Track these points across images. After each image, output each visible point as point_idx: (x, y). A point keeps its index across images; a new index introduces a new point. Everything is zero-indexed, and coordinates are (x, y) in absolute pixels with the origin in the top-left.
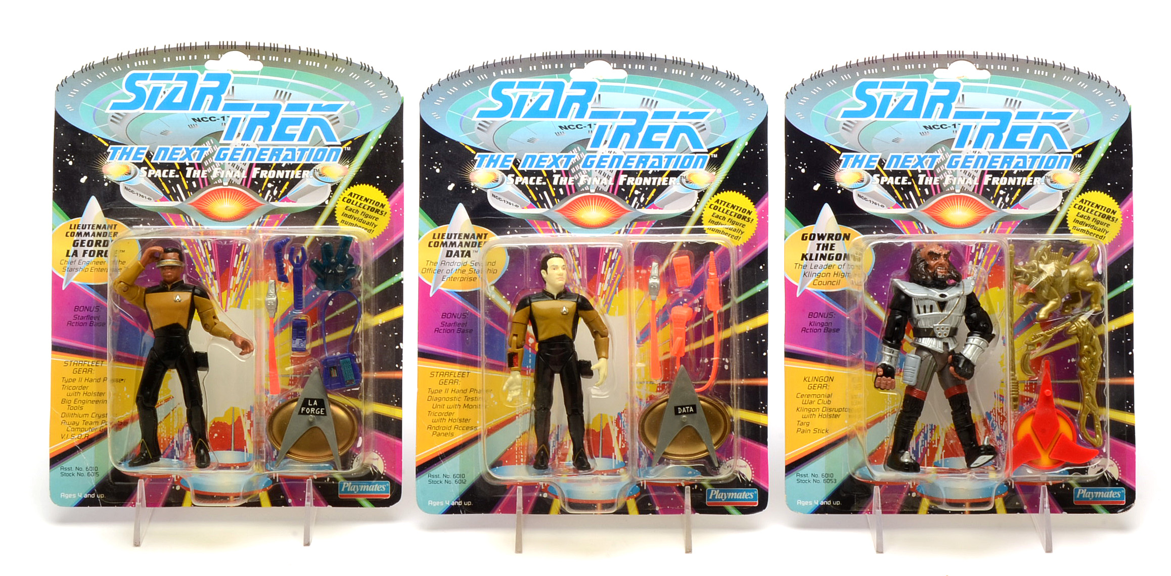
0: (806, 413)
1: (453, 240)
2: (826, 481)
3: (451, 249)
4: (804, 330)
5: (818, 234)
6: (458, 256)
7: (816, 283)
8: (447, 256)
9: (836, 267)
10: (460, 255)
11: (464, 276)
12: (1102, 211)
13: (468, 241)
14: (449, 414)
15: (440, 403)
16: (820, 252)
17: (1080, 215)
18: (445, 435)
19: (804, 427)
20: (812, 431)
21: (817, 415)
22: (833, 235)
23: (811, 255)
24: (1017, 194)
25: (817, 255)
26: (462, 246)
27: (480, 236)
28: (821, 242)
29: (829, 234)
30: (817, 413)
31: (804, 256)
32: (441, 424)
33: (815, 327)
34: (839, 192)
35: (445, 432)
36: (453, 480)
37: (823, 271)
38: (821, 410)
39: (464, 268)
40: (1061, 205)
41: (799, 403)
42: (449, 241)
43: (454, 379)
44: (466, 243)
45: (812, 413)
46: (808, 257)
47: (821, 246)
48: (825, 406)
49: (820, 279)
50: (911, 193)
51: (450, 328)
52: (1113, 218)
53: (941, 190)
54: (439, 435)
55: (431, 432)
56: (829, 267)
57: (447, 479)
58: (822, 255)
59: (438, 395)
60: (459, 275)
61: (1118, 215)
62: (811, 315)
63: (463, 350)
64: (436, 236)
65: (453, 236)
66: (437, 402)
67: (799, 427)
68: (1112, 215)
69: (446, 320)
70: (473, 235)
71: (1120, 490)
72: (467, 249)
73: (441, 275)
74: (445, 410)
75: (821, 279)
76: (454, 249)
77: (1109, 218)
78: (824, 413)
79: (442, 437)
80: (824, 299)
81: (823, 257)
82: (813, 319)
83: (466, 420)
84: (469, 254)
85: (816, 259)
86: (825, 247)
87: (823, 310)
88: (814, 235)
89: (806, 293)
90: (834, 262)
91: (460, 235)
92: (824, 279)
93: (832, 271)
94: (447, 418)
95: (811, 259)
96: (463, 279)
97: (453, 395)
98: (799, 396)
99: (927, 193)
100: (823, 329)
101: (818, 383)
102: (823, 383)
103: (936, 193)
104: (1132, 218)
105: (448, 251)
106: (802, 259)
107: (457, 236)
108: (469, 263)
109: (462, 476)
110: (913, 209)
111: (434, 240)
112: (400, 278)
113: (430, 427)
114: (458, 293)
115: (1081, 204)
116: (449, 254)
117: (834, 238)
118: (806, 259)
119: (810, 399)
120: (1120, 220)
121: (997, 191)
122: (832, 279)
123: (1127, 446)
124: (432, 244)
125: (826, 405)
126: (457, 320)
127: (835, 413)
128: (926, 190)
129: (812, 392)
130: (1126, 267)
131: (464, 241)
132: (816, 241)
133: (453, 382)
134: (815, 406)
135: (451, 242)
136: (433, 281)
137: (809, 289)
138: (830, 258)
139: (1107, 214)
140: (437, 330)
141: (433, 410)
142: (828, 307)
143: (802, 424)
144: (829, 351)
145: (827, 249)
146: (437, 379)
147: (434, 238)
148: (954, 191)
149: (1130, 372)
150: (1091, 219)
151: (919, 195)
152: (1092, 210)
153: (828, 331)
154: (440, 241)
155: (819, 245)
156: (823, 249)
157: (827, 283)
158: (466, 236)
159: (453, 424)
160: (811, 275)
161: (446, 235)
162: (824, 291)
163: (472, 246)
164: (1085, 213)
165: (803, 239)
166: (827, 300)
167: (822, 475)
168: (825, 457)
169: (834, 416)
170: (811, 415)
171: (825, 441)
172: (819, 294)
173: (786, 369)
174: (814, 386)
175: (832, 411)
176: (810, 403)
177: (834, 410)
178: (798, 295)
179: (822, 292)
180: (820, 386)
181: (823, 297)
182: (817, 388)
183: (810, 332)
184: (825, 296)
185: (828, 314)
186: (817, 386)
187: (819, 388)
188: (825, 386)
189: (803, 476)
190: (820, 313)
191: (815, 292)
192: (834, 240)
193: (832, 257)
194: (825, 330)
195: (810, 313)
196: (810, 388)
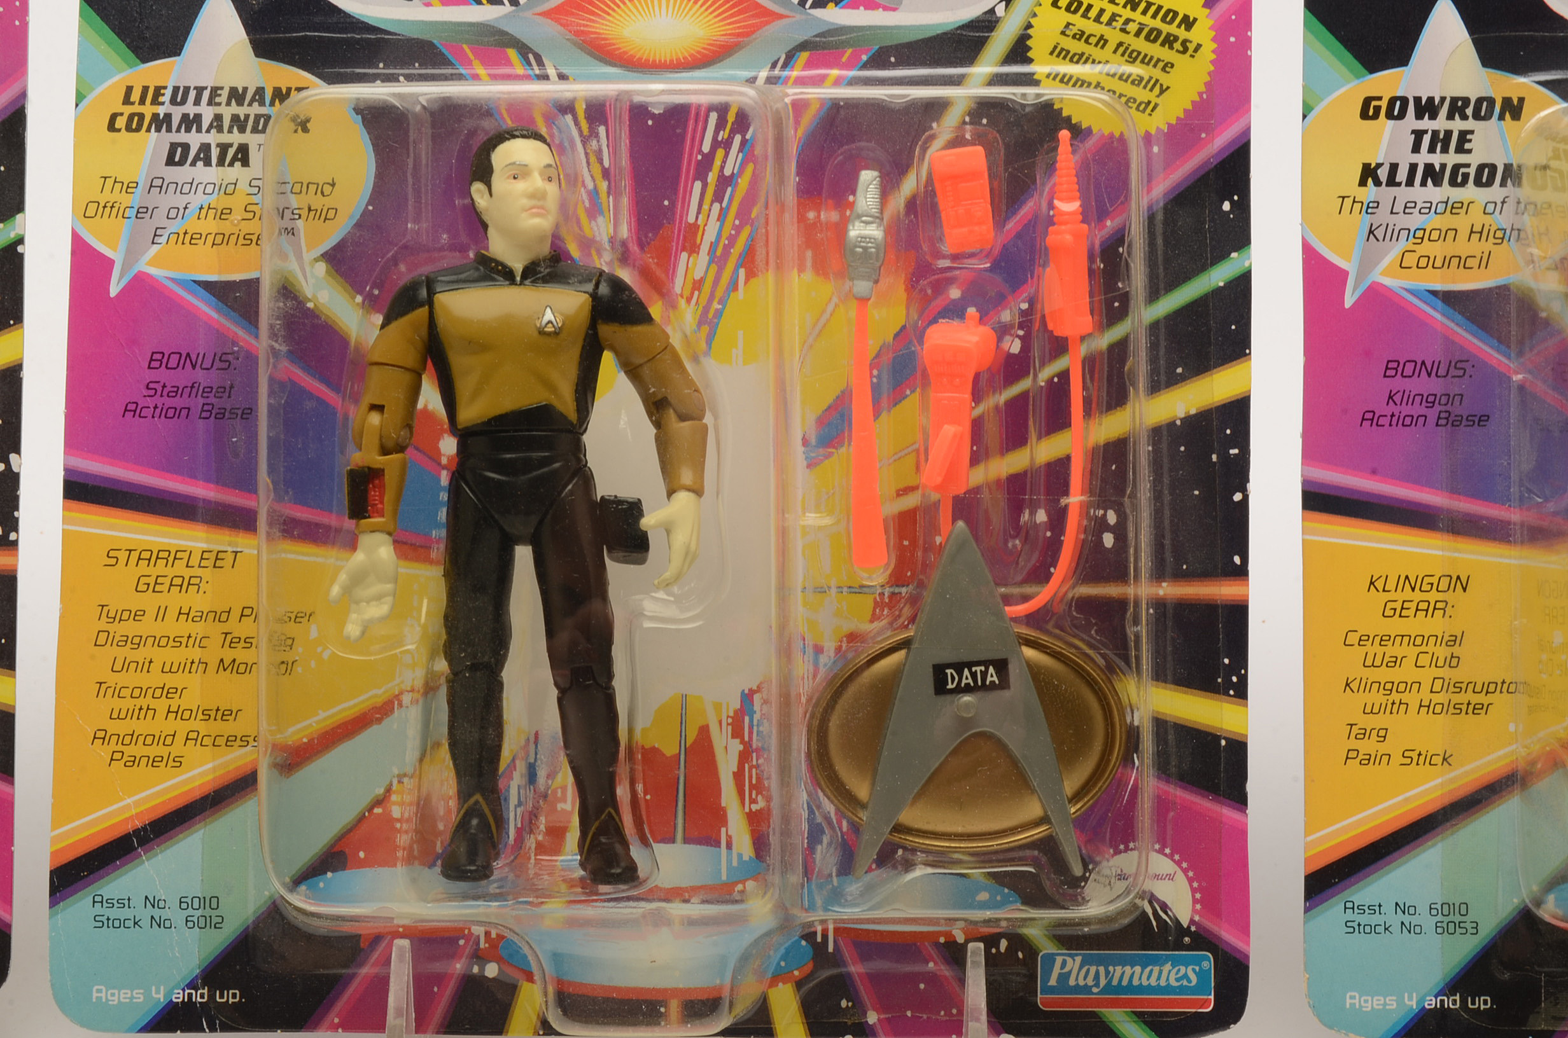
0: (1377, 698)
1: (190, 109)
2: (1442, 929)
3: (183, 137)
4: (1370, 418)
5: (1418, 100)
6: (208, 163)
7: (1410, 260)
8: (170, 161)
9: (1476, 212)
10: (214, 160)
11: (226, 227)
13: (242, 111)
14: (168, 692)
15: (140, 655)
16: (1423, 158)
18: (154, 762)
19: (1369, 746)
20: (1397, 758)
21: (1413, 707)
22: (1466, 101)
23: (1394, 167)
25: (1413, 168)
26: (220, 130)
27: (281, 95)
28: (1426, 124)
29: (1454, 100)
30: (1412, 699)
31: (1368, 173)
32: (141, 727)
33: (1406, 410)
35: (154, 751)
36: (177, 916)
37: (1434, 221)
38: (1426, 687)
39: (227, 202)
41: (1351, 662)
42: (177, 113)
43: (187, 573)
44: (235, 118)
45: (1395, 697)
46: (1383, 174)
47: (1426, 139)
48: (1439, 673)
49: (1423, 249)
51: (177, 402)
54: (134, 761)
55: (104, 752)
56: (1454, 208)
57: (156, 913)
58: (1429, 168)
59: (129, 628)
60: (210, 225)
62: (1393, 368)
63: (219, 479)
64: (136, 96)
65: (192, 94)
66: (126, 652)
67: (1353, 744)
69: (162, 375)
70: (260, 91)
72: (236, 138)
73: (148, 225)
74: (155, 679)
75: (1426, 248)
76: (194, 140)
78: (1437, 698)
79: (143, 769)
80: (1436, 314)
81: (1433, 175)
82: (1398, 383)
83: (225, 714)
84: (243, 155)
85: (1410, 182)
86: (1440, 141)
87: (1433, 353)
88: (1404, 101)
89: (1375, 295)
90: (1469, 192)
91: (215, 91)
92: (1435, 250)
93: (1462, 222)
94: (162, 705)
95: (1392, 182)
96: (222, 240)
97: (184, 628)
98: (1353, 638)
100: (1432, 414)
101: (1417, 596)
102: (1433, 596)
105: (173, 147)
106: (1363, 183)
107: (206, 95)
108: (243, 186)
109: (210, 902)
111: (128, 110)
112: (12, 235)
113: (100, 737)
114: (207, 286)
116: (176, 156)
117: (1469, 111)
118: (1378, 183)
119: (1391, 650)
122: (1463, 247)
124: (121, 123)
125: (1445, 672)
126: (200, 376)
127: (1476, 699)
129: (1396, 626)
131: (227, 112)
132: (1411, 121)
133: (185, 584)
134: (1406, 673)
135: (185, 117)
136: (122, 246)
137: (1387, 281)
138: (1458, 178)
140: (132, 410)
141: (112, 679)
142: (1449, 342)
143: (1364, 734)
144: (1454, 491)
145: (1445, 150)
146: (128, 574)
147: (127, 101)
153: (1450, 421)
154: (148, 110)
155: (1419, 135)
156: (1432, 150)
157: (1447, 262)
158: (236, 96)
159: (182, 728)
160: (1393, 235)
161: (168, 93)
162: (1438, 287)
163: (255, 130)
165: (1364, 116)
166: (1448, 318)
167: (1431, 908)
168: (1440, 845)
169: (1471, 707)
170: (1393, 703)
171: (1439, 793)
172: (1420, 299)
173: (1309, 550)
174: (1402, 608)
175: (1463, 690)
176: (1389, 664)
177: (1471, 686)
178: (1349, 302)
179: (1429, 291)
180: (1423, 606)
181: (1434, 309)
182: (1412, 612)
183: (1390, 425)
184: (1439, 304)
185: (1449, 366)
186: (1413, 606)
187: (1421, 614)
188: (1439, 605)
189: (1367, 911)
190: (1423, 363)
191: (1407, 290)
192: (1471, 118)
193: (1463, 174)
194: (1439, 418)
195: (1388, 362)
196: (1389, 612)
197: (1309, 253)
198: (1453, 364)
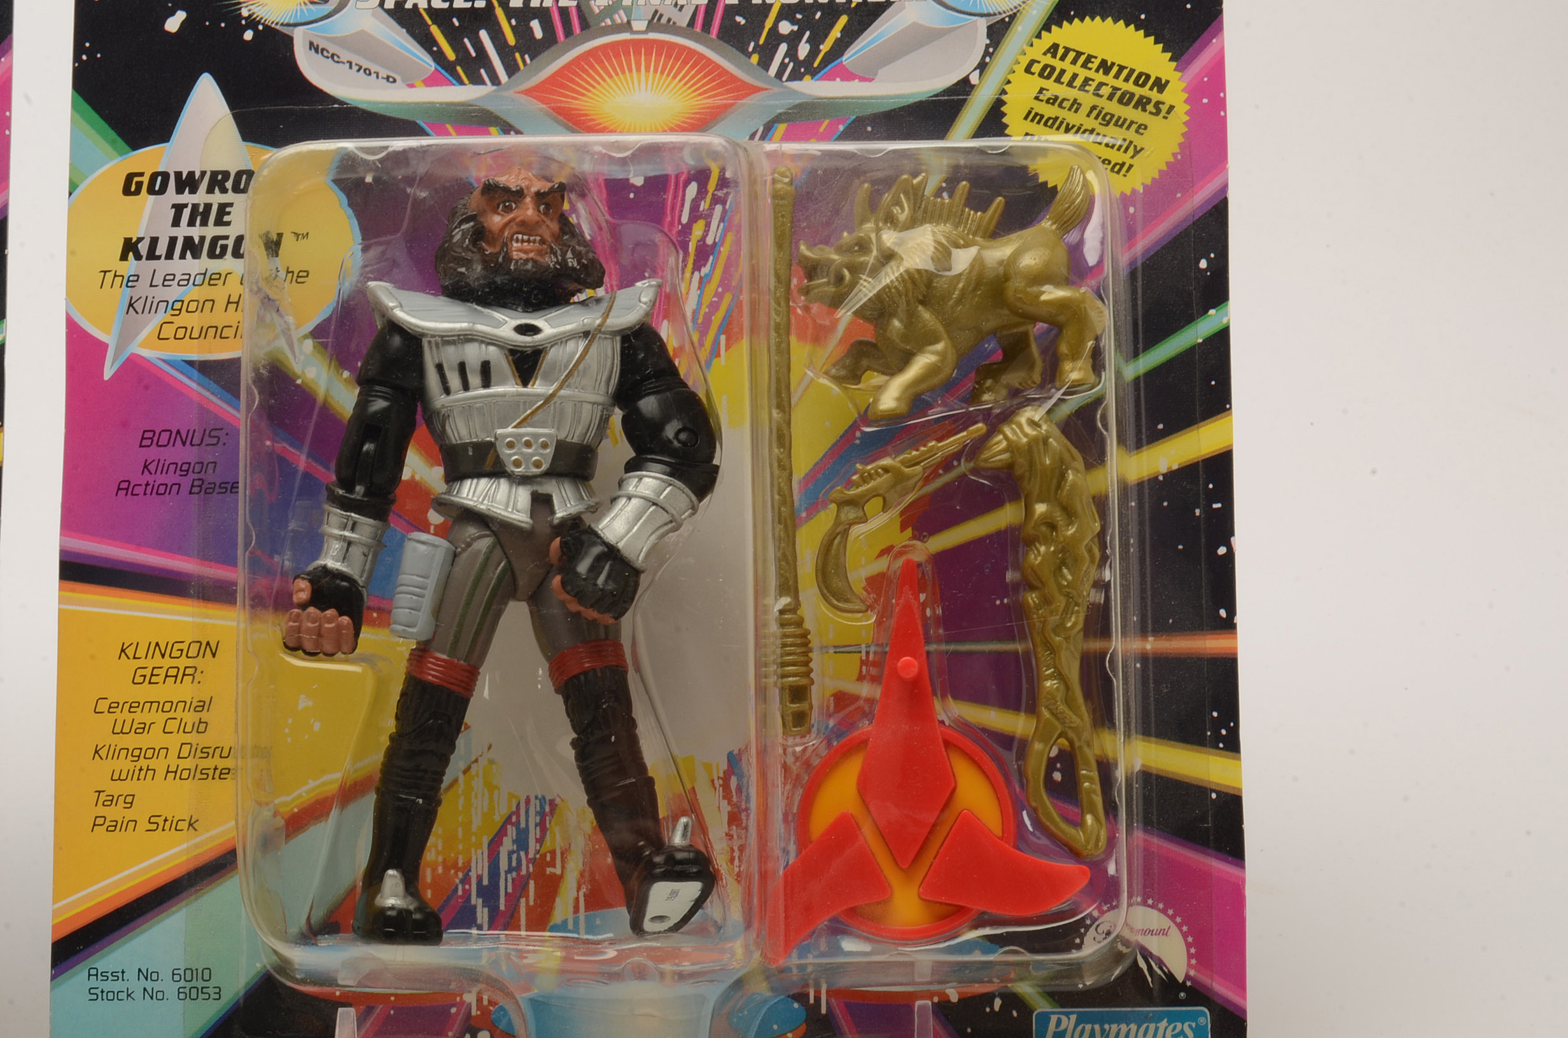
0: (124, 764)
2: (185, 995)
4: (125, 488)
5: (178, 175)
7: (168, 331)
9: (233, 281)
12: (1119, 83)
16: (183, 231)
17: (1047, 95)
19: (115, 813)
20: (143, 825)
21: (161, 772)
22: (226, 174)
23: (154, 241)
24: (836, 33)
25: (173, 241)
28: (187, 198)
29: (214, 174)
30: (160, 765)
31: (130, 247)
33: (161, 479)
34: (248, 35)
37: (192, 293)
38: (173, 753)
40: (982, 67)
41: (100, 730)
45: (143, 763)
46: (143, 248)
47: (186, 213)
48: (187, 738)
49: (179, 321)
50: (484, 35)
52: (1158, 104)
53: (585, 25)
56: (212, 279)
58: (188, 241)
61: (1176, 95)
62: (149, 438)
67: (101, 810)
68: (1154, 95)
71: (1194, 1017)
75: (184, 319)
77: (1142, 103)
78: (184, 764)
80: (192, 384)
81: (192, 247)
82: (153, 453)
85: (169, 255)
86: (200, 215)
87: (188, 422)
88: (165, 176)
89: (134, 367)
90: (228, 263)
92: (193, 321)
93: (219, 293)
95: (152, 255)
98: (103, 706)
99: (538, 33)
100: (186, 482)
101: (167, 662)
102: (183, 662)
103: (568, 32)
104: (1221, 104)
106: (124, 257)
110: (489, 88)
115: (1048, 60)
117: (229, 185)
118: (138, 257)
119: (139, 717)
120: (1182, 109)
121: (769, 24)
122: (219, 317)
123: (1218, 866)
125: (192, 738)
127: (222, 764)
128: (535, 25)
129: (145, 693)
130: (1203, 264)
132: (172, 196)
134: (154, 738)
137: (145, 353)
138: (216, 250)
139: (1138, 91)
142: (204, 411)
143: (111, 801)
144: (204, 558)
145: (204, 223)
148: (627, 27)
149: (1223, 613)
150: (1085, 110)
151: (511, 40)
152: (1087, 81)
153: (204, 488)
155: (179, 208)
156: (191, 223)
157: (203, 333)
160: (151, 307)
162: (195, 357)
164: (1062, 91)
165: (127, 191)
166: (204, 387)
167: (173, 974)
168: (184, 910)
169: (218, 772)
170: (141, 770)
171: (184, 858)
172: (177, 370)
173: (64, 619)
174: (152, 675)
175: (211, 755)
176: (138, 731)
177: (218, 751)
178: (108, 374)
179: (186, 361)
180: (173, 672)
181: (190, 378)
182: (161, 679)
183: (145, 494)
184: (195, 373)
185: (204, 435)
186: (163, 672)
187: (170, 680)
188: (188, 671)
189: (111, 978)
190: (178, 432)
191: (164, 361)
192: (230, 191)
193: (222, 246)
194: (193, 486)
195: (144, 432)
196: (139, 679)
197: (73, 328)
198: (207, 432)
